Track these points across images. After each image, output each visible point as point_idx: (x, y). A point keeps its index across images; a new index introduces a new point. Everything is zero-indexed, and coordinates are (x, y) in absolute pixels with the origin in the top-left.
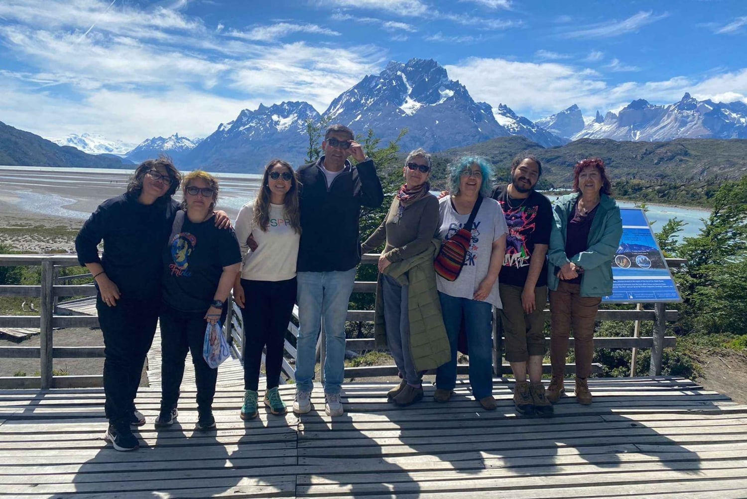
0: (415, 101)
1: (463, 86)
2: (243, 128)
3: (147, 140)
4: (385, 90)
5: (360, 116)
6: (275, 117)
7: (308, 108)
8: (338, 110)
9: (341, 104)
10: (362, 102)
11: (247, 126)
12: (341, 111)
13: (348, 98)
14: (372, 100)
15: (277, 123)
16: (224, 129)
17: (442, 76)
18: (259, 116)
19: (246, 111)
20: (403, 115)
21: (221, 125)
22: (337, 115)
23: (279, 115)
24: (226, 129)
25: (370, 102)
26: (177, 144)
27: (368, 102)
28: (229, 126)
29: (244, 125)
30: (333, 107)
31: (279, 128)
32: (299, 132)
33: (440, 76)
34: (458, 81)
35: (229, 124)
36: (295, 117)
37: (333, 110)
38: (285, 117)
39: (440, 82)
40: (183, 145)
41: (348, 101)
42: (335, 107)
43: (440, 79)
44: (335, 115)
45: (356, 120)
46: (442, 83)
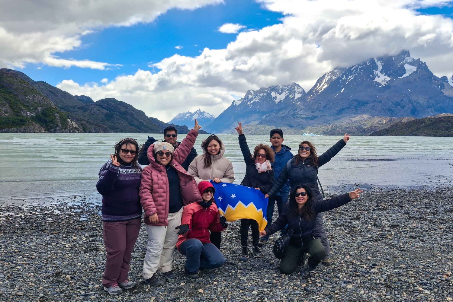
0: (385, 75)
1: (424, 62)
2: (250, 103)
3: (180, 114)
4: (361, 69)
5: (344, 89)
6: (273, 94)
7: (296, 87)
8: (323, 86)
9: (325, 82)
10: (344, 79)
11: (253, 102)
12: (325, 86)
13: (330, 77)
14: (351, 77)
15: (275, 98)
16: (236, 104)
17: (406, 56)
18: (260, 94)
19: (251, 91)
20: (380, 86)
21: (234, 101)
22: (322, 90)
23: (276, 93)
24: (237, 104)
25: (350, 78)
26: (201, 116)
27: (348, 78)
28: (240, 102)
29: (251, 100)
30: (319, 84)
31: (277, 101)
32: (295, 103)
33: (404, 56)
34: (419, 59)
35: (239, 101)
36: (287, 94)
37: (319, 86)
38: (280, 94)
39: (405, 61)
40: (204, 116)
41: (331, 79)
42: (320, 84)
43: (404, 58)
44: (321, 90)
45: (341, 92)
46: (406, 61)
